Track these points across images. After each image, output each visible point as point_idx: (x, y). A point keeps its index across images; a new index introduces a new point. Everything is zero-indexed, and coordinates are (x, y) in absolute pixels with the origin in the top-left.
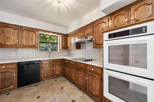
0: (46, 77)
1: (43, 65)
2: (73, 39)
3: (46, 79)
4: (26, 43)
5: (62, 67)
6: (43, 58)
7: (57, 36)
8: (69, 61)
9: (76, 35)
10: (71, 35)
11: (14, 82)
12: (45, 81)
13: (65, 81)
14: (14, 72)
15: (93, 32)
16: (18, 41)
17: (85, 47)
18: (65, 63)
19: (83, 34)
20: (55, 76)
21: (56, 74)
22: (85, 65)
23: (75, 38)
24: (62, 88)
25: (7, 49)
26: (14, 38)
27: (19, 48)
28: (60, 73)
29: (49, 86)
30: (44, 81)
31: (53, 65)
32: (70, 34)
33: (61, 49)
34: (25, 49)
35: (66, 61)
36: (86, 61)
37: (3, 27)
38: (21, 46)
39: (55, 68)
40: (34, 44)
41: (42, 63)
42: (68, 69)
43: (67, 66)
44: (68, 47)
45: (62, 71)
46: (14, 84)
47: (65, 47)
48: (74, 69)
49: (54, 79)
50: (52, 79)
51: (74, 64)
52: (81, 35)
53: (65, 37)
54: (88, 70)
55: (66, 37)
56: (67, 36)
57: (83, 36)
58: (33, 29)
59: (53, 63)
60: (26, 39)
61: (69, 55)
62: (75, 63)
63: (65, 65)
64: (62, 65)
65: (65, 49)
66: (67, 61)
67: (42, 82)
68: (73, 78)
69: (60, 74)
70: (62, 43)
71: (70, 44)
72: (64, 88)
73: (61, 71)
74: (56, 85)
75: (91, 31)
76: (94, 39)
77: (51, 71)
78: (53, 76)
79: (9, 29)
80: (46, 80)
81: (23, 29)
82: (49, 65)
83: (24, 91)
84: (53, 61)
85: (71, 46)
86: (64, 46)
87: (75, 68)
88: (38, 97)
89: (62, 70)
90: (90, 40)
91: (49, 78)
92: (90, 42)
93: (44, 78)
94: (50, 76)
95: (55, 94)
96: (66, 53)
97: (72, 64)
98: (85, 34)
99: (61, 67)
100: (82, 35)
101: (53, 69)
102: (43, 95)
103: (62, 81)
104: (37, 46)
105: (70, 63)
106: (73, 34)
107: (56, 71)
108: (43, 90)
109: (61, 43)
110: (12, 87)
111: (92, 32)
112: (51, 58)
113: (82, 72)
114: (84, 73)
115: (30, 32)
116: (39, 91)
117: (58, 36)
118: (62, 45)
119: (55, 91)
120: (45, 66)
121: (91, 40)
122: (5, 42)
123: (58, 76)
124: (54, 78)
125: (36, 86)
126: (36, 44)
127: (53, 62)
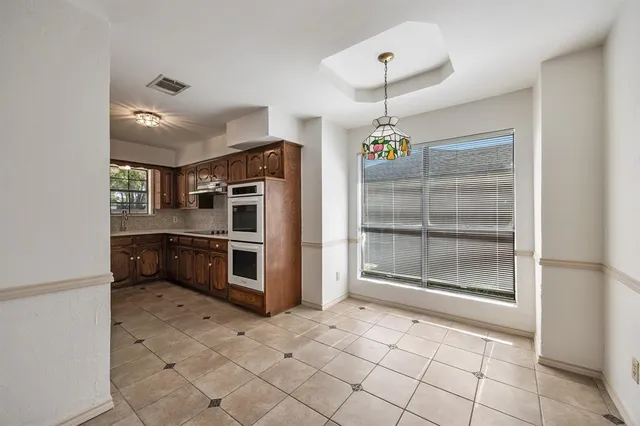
5: (161, 255)
7: (147, 172)
8: (180, 237)
9: (198, 173)
18: (169, 243)
19: (212, 176)
20: (142, 278)
21: (144, 273)
22: (206, 241)
23: (197, 180)
28: (155, 272)
31: (135, 251)
32: (184, 169)
33: (158, 207)
35: (171, 239)
36: (213, 233)
39: (141, 258)
42: (176, 257)
43: (173, 251)
44: (181, 204)
45: (161, 266)
47: (173, 203)
48: (190, 254)
52: (209, 176)
55: (173, 175)
56: (177, 173)
59: (135, 246)
61: (186, 224)
63: (170, 249)
64: (161, 251)
65: (172, 208)
66: (175, 239)
69: (154, 275)
70: (162, 192)
71: (185, 195)
73: (158, 265)
77: (129, 266)
78: (136, 278)
82: (121, 250)
84: (134, 239)
85: (189, 202)
86: (167, 200)
89: (161, 262)
94: (126, 279)
96: (176, 219)
99: (158, 256)
101: (135, 261)
105: (182, 241)
106: (192, 172)
107: (144, 266)
109: (158, 189)
117: (150, 171)
118: (162, 196)
123: (150, 279)
124: (137, 284)
127: (135, 242)
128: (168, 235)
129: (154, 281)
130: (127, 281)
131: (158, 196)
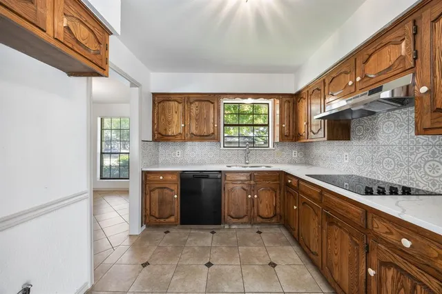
0: (234, 216)
1: (227, 183)
2: (317, 104)
3: (235, 220)
4: (196, 128)
5: (278, 197)
6: (230, 165)
7: (268, 104)
8: (301, 183)
9: (326, 88)
10: (310, 92)
11: (176, 212)
12: (234, 227)
13: (288, 244)
14: (176, 191)
15: (416, 54)
16: (183, 125)
17: (372, 132)
18: (288, 185)
19: (358, 79)
20: (259, 219)
21: (261, 214)
23: (325, 99)
24: (273, 265)
25: (170, 143)
26: (178, 121)
27: (185, 140)
28: (272, 215)
29: (238, 244)
30: (230, 226)
31: (252, 188)
32: (305, 91)
33: (277, 140)
34: (197, 143)
35: (289, 181)
36: (369, 192)
37: (163, 101)
38: (189, 136)
39: (258, 197)
40: (212, 131)
41: (225, 179)
42: (295, 207)
43: (292, 197)
44: (302, 136)
45: (278, 210)
46: (176, 215)
47: (292, 135)
48: (317, 215)
49: (256, 227)
50: (249, 226)
51: (315, 196)
52: (350, 83)
53: (291, 104)
54: (378, 239)
55: (292, 102)
56: (297, 99)
57: (359, 86)
58: (210, 94)
59: (252, 182)
60: (196, 120)
61: (307, 161)
62: (319, 191)
63: (288, 191)
64: (278, 192)
65: (292, 141)
66: (294, 182)
67: (227, 227)
68: (311, 243)
69: (271, 218)
70: (281, 123)
71: (307, 124)
72: (276, 268)
73: (275, 207)
74: (257, 248)
75: (403, 52)
76: (424, 89)
77: (247, 204)
78: (253, 218)
79: (172, 103)
80: (234, 224)
81: (192, 100)
82: (240, 185)
83: (190, 235)
84: (252, 175)
85: (311, 131)
86: (286, 132)
87: (320, 213)
88: (209, 265)
89: (278, 205)
90: (395, 96)
91: (240, 220)
92: (398, 108)
93: (229, 218)
94: (244, 217)
95: (248, 273)
96: (295, 154)
97: (309, 193)
98: (366, 76)
99: (276, 196)
100: (355, 82)
101: (252, 199)
102: (219, 262)
103: (276, 241)
104: (216, 134)
105: (303, 189)
106: (318, 89)
107: (261, 206)
108: (223, 248)
109: (277, 122)
110: (172, 219)
111: (410, 59)
112: (249, 165)
113: (347, 236)
114: (357, 245)
115: (203, 103)
116: (215, 247)
117: (270, 102)
118: (281, 128)
119: (250, 264)
120: (231, 186)
121: (399, 94)
122: (166, 130)
123: (267, 221)
124: (255, 224)
125: (213, 233)
126: (214, 130)
127: (252, 178)
128: (286, 174)
129: (270, 224)
130: (245, 220)
131: (277, 129)
